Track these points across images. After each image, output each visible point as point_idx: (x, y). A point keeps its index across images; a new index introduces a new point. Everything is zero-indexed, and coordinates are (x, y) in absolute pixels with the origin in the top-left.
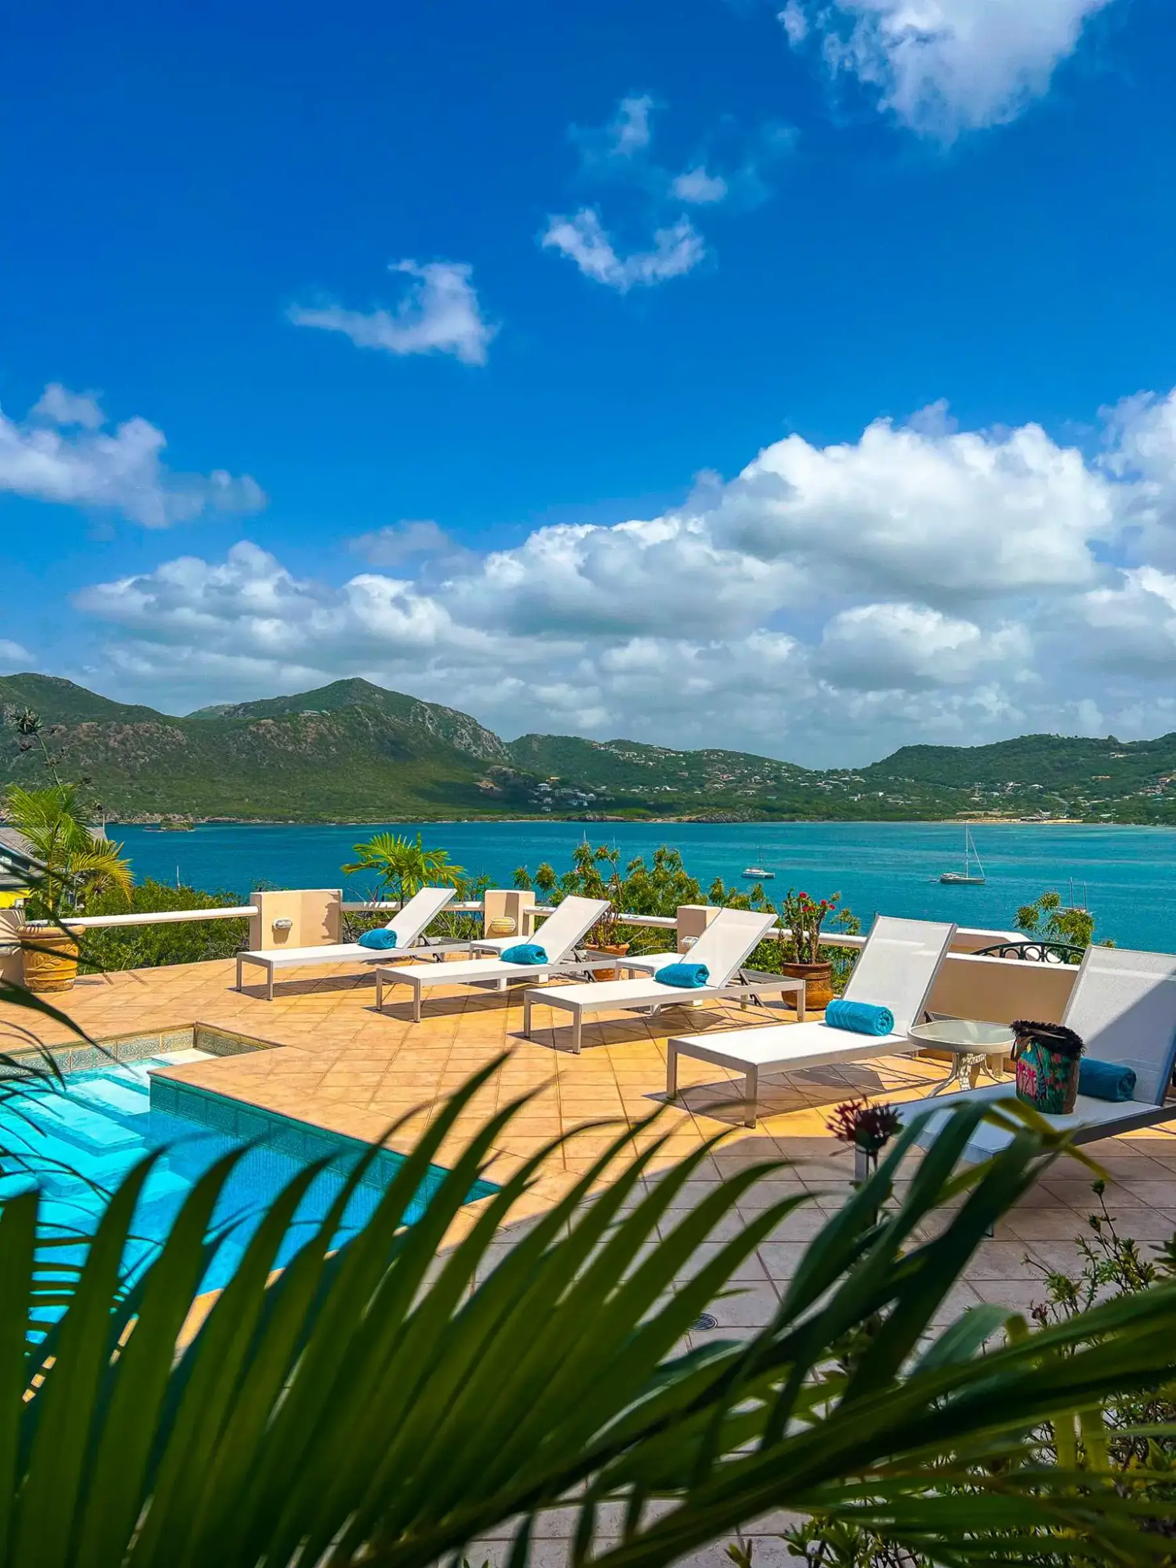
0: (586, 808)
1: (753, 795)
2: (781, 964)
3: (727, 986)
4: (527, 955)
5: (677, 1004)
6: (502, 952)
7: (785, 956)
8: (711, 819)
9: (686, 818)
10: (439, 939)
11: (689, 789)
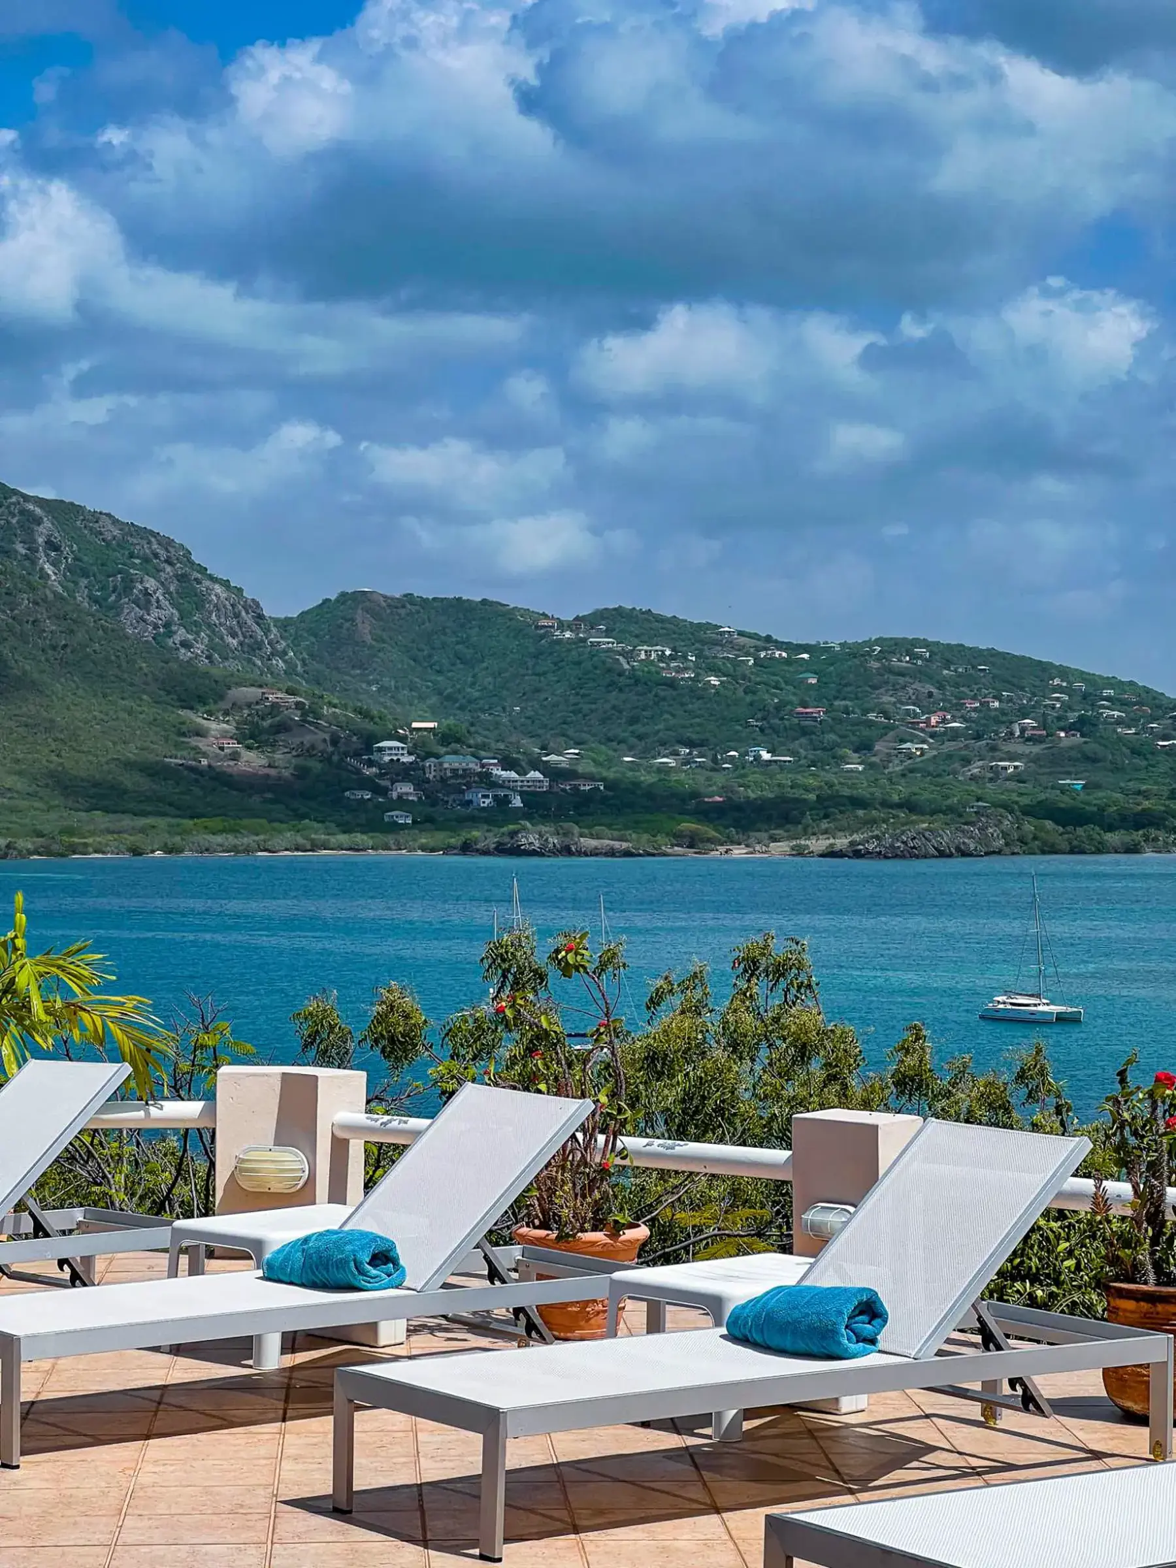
0: (516, 815)
1: (1018, 778)
2: (1100, 1284)
3: (940, 1353)
4: (342, 1264)
5: (792, 1407)
6: (267, 1256)
7: (1114, 1261)
8: (892, 846)
9: (818, 844)
10: (78, 1214)
11: (832, 756)
